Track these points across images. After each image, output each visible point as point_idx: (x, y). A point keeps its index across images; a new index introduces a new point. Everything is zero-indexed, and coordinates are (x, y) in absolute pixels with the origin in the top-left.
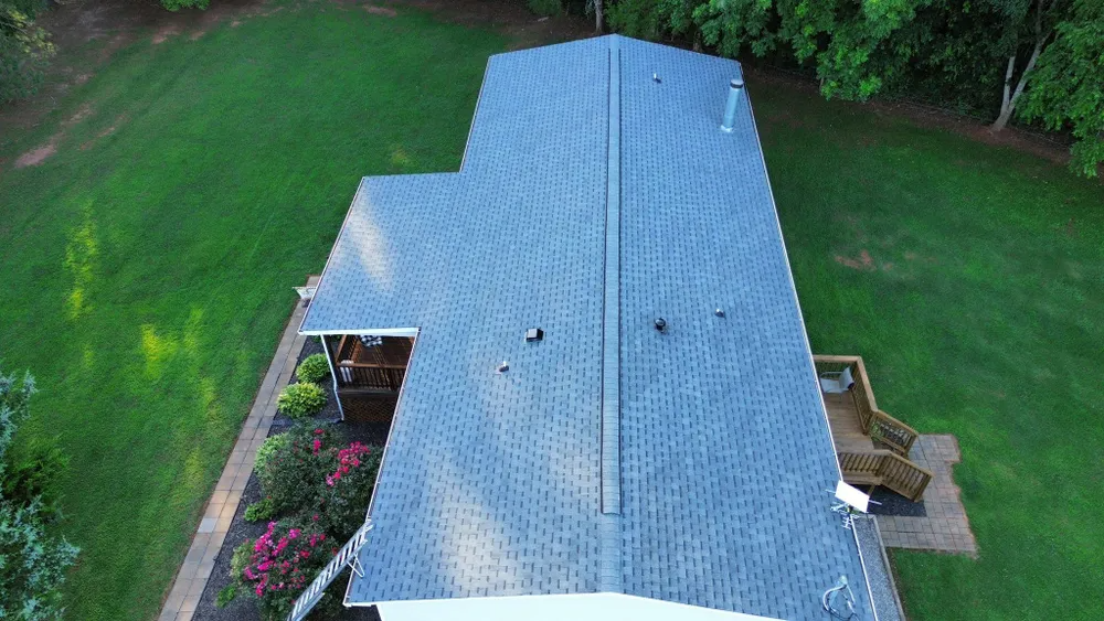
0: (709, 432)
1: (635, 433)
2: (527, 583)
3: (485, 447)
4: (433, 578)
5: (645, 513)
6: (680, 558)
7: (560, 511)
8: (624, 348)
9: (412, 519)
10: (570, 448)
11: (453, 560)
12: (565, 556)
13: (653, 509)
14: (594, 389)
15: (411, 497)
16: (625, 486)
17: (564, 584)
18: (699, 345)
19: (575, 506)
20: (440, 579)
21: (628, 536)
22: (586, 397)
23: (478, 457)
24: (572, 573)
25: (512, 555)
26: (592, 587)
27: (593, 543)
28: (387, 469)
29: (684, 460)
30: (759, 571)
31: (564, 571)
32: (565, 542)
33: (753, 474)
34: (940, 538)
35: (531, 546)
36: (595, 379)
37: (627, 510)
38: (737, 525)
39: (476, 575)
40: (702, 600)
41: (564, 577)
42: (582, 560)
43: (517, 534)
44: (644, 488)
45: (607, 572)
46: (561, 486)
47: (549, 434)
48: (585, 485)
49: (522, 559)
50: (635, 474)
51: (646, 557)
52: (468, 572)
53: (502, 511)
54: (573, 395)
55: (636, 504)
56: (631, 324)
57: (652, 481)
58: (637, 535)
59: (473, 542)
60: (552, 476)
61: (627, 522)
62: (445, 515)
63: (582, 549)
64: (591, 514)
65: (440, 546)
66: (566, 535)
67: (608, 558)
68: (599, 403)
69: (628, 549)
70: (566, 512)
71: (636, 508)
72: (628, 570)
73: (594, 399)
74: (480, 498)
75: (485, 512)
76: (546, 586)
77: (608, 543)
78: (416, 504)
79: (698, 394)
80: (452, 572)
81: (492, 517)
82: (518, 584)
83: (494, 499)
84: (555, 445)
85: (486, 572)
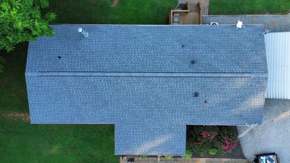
0: (224, 53)
1: (229, 70)
2: (264, 91)
3: (229, 103)
4: (259, 110)
5: (249, 68)
6: (257, 61)
7: (249, 86)
8: (203, 72)
9: (245, 116)
10: (233, 84)
11: (256, 106)
12: (259, 84)
13: (248, 66)
14: (217, 79)
15: (239, 117)
16: (244, 72)
17: (265, 84)
18: (196, 53)
19: (248, 82)
20: (260, 108)
21: (256, 72)
22: (218, 81)
23: (231, 104)
24: (263, 82)
25: (257, 94)
26: (266, 79)
27: (257, 79)
28: (231, 124)
29: (233, 59)
30: (256, 46)
31: (262, 84)
32: (256, 84)
33: (233, 44)
34: (206, 3)
35: (256, 91)
36: (213, 79)
37: (250, 72)
38: (246, 49)
39: (260, 101)
40: (265, 58)
41: (264, 84)
42: (261, 80)
43: (252, 94)
44: (243, 68)
45: (264, 76)
46: (242, 86)
47: (228, 89)
48: (243, 80)
49: (258, 93)
50: (240, 70)
51: (259, 68)
52: (259, 103)
53: (246, 98)
54: (218, 84)
55: (247, 70)
56: (194, 70)
57: (240, 66)
58: (255, 70)
59: (253, 103)
60: (240, 87)
61: (252, 72)
62: (245, 109)
63: (258, 81)
64: (250, 79)
65: (252, 109)
66: (254, 84)
67: (261, 75)
68: (221, 78)
69: (258, 72)
70: (249, 84)
71: (248, 70)
72: (263, 72)
73: (220, 79)
74: (242, 102)
75: (246, 101)
76: (265, 87)
77: (258, 76)
78: (241, 116)
79: (213, 54)
80: (259, 106)
81: (247, 99)
82: (264, 93)
83: (243, 99)
84: (231, 87)
85: (260, 99)
